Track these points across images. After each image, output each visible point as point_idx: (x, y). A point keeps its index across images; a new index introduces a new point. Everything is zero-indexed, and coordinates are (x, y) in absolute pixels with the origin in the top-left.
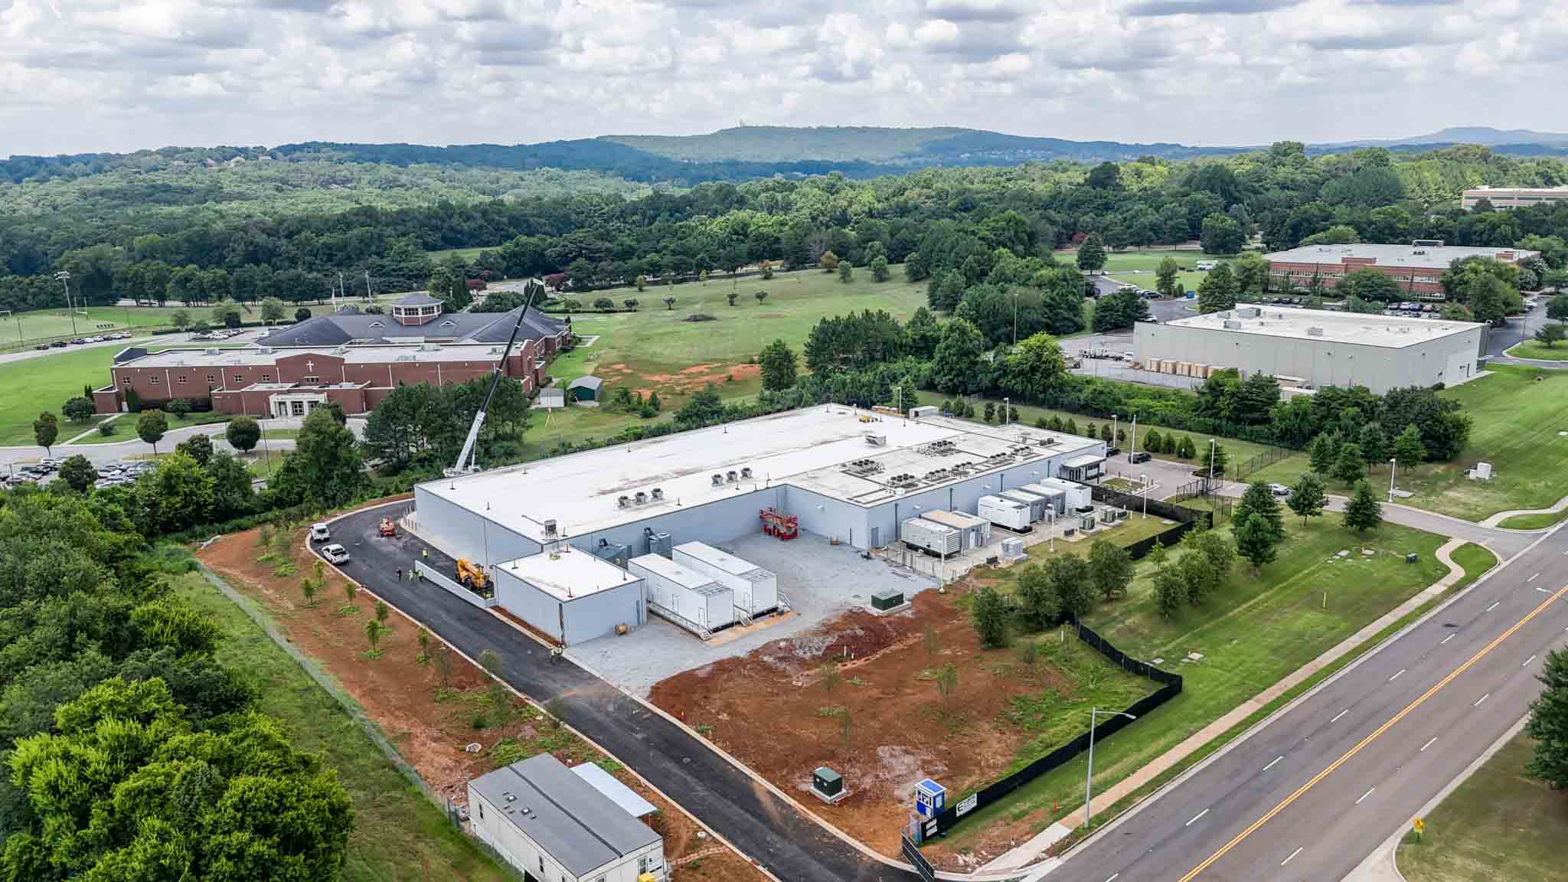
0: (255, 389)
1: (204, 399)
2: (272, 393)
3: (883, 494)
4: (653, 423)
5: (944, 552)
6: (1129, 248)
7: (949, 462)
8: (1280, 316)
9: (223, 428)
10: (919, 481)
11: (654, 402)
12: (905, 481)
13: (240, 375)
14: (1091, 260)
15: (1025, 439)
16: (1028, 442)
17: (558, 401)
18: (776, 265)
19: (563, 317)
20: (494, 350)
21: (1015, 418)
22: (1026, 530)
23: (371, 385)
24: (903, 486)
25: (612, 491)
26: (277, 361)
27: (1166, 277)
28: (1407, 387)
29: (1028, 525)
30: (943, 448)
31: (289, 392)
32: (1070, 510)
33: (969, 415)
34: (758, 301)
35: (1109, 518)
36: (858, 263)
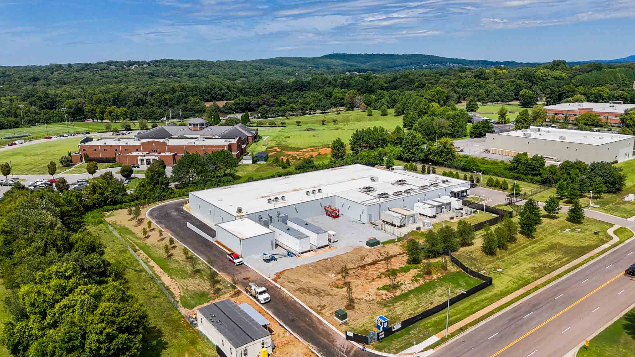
0: (133, 154)
1: (113, 158)
2: (138, 156)
3: (375, 200)
4: (286, 170)
5: (398, 224)
6: (489, 103)
7: (403, 188)
8: (548, 132)
9: (119, 169)
10: (390, 196)
11: (288, 162)
12: (384, 195)
13: (127, 148)
14: (472, 108)
15: (436, 180)
16: (438, 181)
17: (250, 162)
18: (342, 109)
19: (255, 128)
20: (226, 141)
21: (434, 172)
22: (434, 217)
23: (177, 154)
24: (383, 198)
25: (266, 197)
26: (141, 143)
27: (502, 115)
28: (600, 161)
29: (434, 215)
30: (402, 182)
31: (145, 156)
32: (453, 209)
33: (415, 170)
34: (334, 123)
35: (469, 213)
36: (375, 108)
